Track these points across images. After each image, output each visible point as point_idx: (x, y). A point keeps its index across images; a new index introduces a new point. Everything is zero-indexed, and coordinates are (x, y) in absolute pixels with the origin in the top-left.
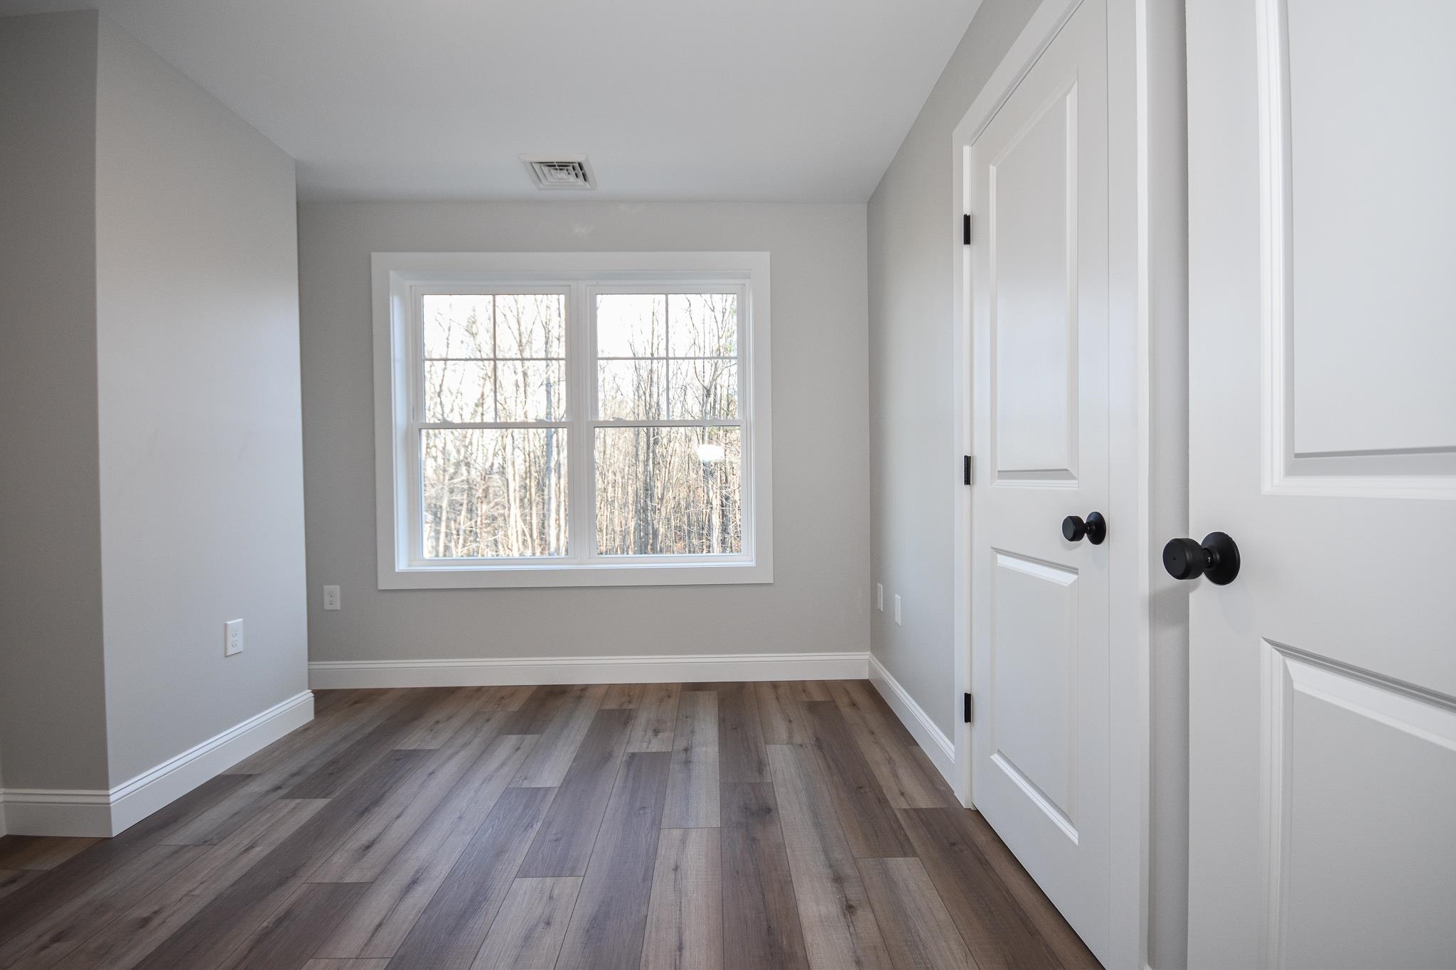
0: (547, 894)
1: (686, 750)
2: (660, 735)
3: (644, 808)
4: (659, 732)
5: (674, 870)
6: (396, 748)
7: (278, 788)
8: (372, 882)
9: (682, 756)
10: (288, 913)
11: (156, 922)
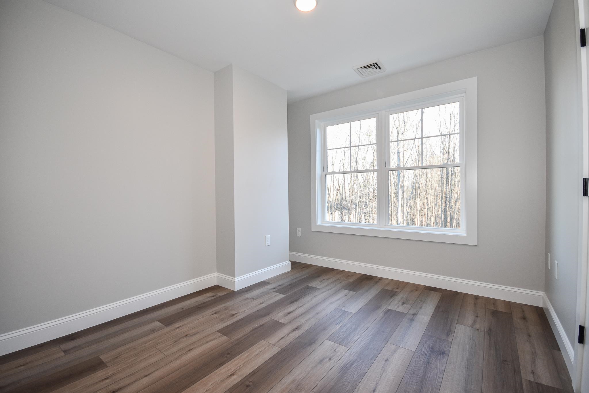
0: (334, 349)
1: (414, 315)
2: (405, 305)
3: (384, 332)
4: (404, 304)
5: (385, 360)
6: (309, 285)
7: (274, 288)
8: (286, 324)
9: (411, 317)
10: (263, 325)
11: (235, 316)
